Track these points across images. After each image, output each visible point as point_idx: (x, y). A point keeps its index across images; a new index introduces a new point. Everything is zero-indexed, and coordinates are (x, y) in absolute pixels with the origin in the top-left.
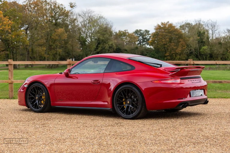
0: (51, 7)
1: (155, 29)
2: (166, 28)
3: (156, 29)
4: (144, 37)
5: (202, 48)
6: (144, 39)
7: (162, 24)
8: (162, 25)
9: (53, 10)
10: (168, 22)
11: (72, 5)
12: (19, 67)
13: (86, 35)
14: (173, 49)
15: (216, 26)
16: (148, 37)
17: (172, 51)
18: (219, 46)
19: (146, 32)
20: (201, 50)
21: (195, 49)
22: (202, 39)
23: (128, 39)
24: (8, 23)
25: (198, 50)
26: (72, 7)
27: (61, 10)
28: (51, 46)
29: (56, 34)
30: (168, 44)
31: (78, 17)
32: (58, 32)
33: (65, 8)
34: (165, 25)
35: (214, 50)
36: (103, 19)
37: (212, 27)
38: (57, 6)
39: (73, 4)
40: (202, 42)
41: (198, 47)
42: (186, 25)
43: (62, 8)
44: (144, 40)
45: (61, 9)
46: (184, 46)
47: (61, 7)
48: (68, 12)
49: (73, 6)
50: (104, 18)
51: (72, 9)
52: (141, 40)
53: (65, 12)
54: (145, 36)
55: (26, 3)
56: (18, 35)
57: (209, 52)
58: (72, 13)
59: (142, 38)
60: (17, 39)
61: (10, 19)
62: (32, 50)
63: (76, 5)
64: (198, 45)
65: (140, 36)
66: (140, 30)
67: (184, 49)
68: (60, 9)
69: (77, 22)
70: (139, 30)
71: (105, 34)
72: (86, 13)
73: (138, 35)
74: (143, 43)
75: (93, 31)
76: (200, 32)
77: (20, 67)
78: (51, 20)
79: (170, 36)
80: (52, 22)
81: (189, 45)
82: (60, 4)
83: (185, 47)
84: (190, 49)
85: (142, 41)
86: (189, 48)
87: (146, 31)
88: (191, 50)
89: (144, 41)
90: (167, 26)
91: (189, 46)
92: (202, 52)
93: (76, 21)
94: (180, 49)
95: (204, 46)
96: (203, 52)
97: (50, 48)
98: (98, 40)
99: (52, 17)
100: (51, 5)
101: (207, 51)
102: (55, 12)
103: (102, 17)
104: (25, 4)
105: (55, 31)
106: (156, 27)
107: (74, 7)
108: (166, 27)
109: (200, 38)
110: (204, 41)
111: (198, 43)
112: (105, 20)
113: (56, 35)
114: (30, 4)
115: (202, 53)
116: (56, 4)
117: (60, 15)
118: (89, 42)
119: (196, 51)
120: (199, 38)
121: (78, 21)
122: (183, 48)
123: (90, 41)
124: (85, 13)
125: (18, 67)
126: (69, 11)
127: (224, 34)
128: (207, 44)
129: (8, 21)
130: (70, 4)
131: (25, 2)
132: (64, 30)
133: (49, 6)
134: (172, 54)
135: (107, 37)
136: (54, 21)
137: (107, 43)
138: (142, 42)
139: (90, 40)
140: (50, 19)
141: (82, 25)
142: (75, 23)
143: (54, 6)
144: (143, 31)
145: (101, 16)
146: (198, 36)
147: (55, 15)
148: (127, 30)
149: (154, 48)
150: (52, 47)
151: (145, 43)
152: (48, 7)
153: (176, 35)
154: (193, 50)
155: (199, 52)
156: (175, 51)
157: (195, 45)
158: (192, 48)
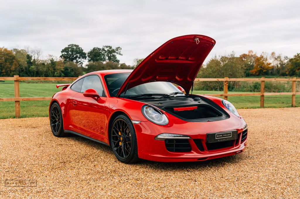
10: (4, 47)
14: (8, 67)
15: (40, 51)
17: (7, 69)
18: (43, 66)
20: (30, 69)
21: (25, 68)
22: (30, 61)
30: (4, 64)
35: (40, 68)
40: (30, 63)
41: (27, 66)
67: (17, 67)
76: (28, 56)
81: (21, 64)
84: (21, 67)
94: (14, 67)
95: (32, 66)
101: (34, 69)
108: (2, 51)
110: (32, 62)
111: (27, 63)
115: (31, 71)
128: (34, 64)
134: (8, 71)
146: (27, 59)
153: (10, 57)
156: (9, 69)
157: (25, 65)
158: (23, 67)
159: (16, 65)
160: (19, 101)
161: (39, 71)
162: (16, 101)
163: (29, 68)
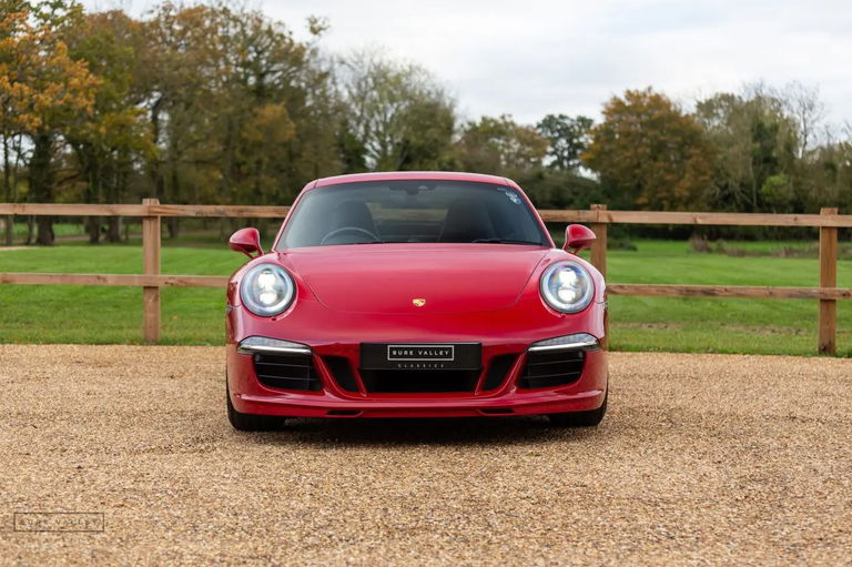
0: (243, 31)
1: (604, 113)
2: (642, 110)
3: (608, 113)
4: (575, 141)
5: (768, 181)
6: (575, 148)
7: (629, 95)
8: (628, 99)
9: (251, 41)
10: (650, 89)
11: (316, 26)
12: (127, 238)
13: (367, 127)
14: (663, 182)
15: (817, 103)
16: (587, 139)
17: (659, 189)
18: (826, 175)
19: (580, 124)
20: (764, 189)
21: (742, 185)
22: (767, 150)
23: (515, 146)
24: (86, 84)
25: (754, 189)
26: (315, 31)
27: (278, 42)
28: (239, 165)
29: (257, 122)
30: (645, 166)
31: (336, 66)
32: (263, 117)
33: (291, 33)
34: (638, 97)
35: (809, 187)
36: (423, 74)
37: (802, 109)
38: (264, 27)
39: (320, 23)
40: (767, 160)
41: (752, 175)
42: (720, 100)
43: (282, 36)
44: (574, 153)
45: (278, 38)
46: (704, 174)
47: (277, 30)
48: (301, 50)
49: (320, 29)
50: (426, 72)
51: (316, 37)
52: (562, 152)
53: (293, 49)
54: (577, 138)
55: (155, 15)
56: (123, 126)
57: (791, 195)
58: (314, 52)
59: (567, 146)
60: (119, 138)
61: (93, 68)
62: (175, 178)
63: (329, 26)
64: (755, 171)
65: (561, 136)
66: (562, 117)
67: (705, 181)
68: (273, 40)
69: (334, 83)
70: (557, 116)
71: (429, 127)
72: (363, 55)
73: (552, 133)
74: (571, 163)
75: (389, 115)
76: (760, 126)
77: (131, 237)
78: (242, 77)
79: (656, 137)
80: (245, 82)
81: (722, 168)
82: (275, 20)
83: (706, 178)
84: (723, 183)
85: (566, 154)
86: (721, 179)
87: (582, 120)
88: (727, 186)
89: (572, 155)
90: (645, 104)
91: (722, 172)
92: (767, 195)
93: (329, 81)
94: (688, 184)
95: (773, 173)
96: (772, 195)
97: (237, 171)
98: (405, 148)
99: (246, 65)
100: (243, 25)
101: (783, 191)
102: (256, 48)
103: (418, 68)
104: (152, 17)
105: (255, 115)
106: (606, 105)
107: (322, 32)
108: (642, 106)
109: (762, 146)
110: (774, 154)
111: (754, 164)
112: (429, 77)
113: (258, 127)
114: (168, 17)
115: (767, 199)
116: (260, 21)
117: (273, 61)
118: (375, 153)
119: (743, 192)
120: (758, 145)
121: (338, 81)
122: (701, 178)
123: (377, 151)
124: (360, 53)
125: (123, 237)
126: (305, 45)
127: (847, 132)
128: (785, 167)
129: (87, 77)
130: (310, 20)
131: (152, 12)
132: (285, 111)
133: (235, 26)
134: (660, 199)
135: (436, 136)
136: (252, 80)
137: (435, 158)
138: (568, 159)
139: (378, 147)
140: (238, 73)
141: (350, 92)
142: (328, 87)
143: (256, 28)
144: (572, 120)
145: (415, 64)
146: (755, 140)
147: (257, 59)
148: (510, 116)
149: (602, 178)
150: (244, 169)
151: (577, 162)
152: (232, 31)
153: (674, 132)
154: (737, 186)
155: (758, 195)
156: (668, 191)
157: (740, 169)
158: (731, 182)
159: (698, 172)
160: (156, 288)
161: (805, 198)
162: (145, 288)
163: (760, 187)
